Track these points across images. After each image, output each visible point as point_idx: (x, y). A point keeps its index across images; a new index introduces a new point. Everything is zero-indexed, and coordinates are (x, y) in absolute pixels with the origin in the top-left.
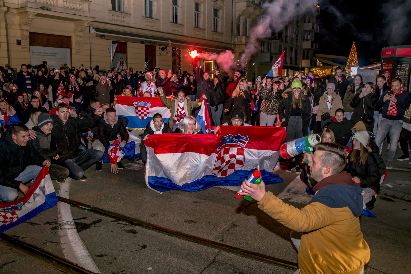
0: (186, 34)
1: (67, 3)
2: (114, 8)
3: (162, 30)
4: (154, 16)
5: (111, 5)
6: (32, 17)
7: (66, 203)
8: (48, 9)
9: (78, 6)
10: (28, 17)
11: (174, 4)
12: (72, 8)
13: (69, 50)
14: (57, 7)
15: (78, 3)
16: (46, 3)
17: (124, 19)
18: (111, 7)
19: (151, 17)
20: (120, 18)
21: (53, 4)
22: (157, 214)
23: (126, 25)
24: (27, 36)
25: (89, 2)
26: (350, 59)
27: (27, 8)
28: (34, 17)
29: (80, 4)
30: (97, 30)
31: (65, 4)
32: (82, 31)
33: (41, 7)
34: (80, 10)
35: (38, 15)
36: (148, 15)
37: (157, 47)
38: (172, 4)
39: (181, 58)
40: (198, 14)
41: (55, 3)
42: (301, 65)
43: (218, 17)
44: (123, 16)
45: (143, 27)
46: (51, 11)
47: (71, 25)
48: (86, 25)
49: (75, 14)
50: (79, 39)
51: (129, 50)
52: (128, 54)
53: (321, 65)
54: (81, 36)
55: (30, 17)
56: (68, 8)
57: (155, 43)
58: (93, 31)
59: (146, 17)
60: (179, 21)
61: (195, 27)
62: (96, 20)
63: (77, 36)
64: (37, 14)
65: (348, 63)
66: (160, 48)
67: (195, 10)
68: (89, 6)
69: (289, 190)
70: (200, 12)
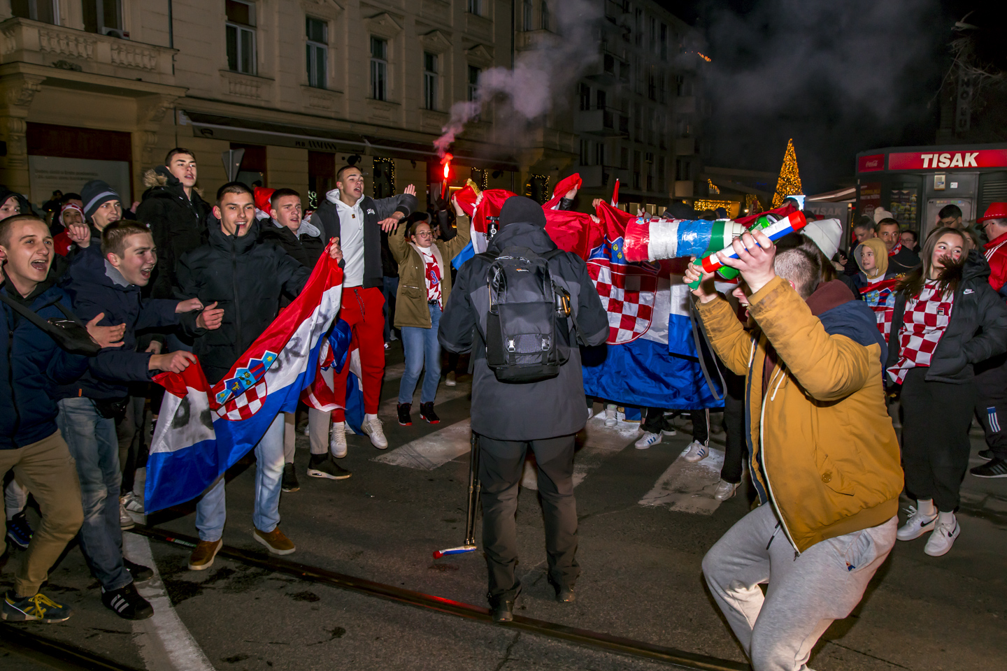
0: (404, 126)
1: (119, 53)
2: (233, 66)
3: (347, 117)
4: (329, 83)
5: (227, 58)
6: (34, 87)
7: (138, 535)
8: (74, 67)
9: (146, 60)
10: (25, 86)
11: (375, 56)
12: (133, 64)
13: (124, 165)
14: (97, 62)
15: (146, 53)
16: (67, 53)
17: (257, 90)
18: (227, 63)
19: (321, 85)
20: (249, 88)
21: (85, 55)
22: (362, 552)
23: (263, 104)
24: (21, 132)
25: (173, 52)
26: (783, 179)
27: (21, 64)
28: (39, 88)
29: (153, 55)
30: (194, 116)
31: (115, 56)
32: (156, 119)
33: (55, 62)
34: (152, 69)
35: (50, 82)
36: (315, 81)
37: (338, 157)
38: (371, 55)
39: (395, 181)
40: (431, 78)
41: (90, 53)
42: (674, 193)
43: (480, 86)
44: (255, 83)
45: (303, 110)
46: (81, 71)
47: (130, 107)
48: (166, 104)
49: (140, 80)
50: (151, 138)
51: (270, 163)
52: (269, 173)
53: (718, 191)
54: (154, 133)
55: (30, 86)
56: (121, 66)
57: (333, 146)
58: (184, 120)
59: (310, 85)
60: (388, 95)
61: (427, 108)
62: (190, 92)
63: (146, 131)
64: (45, 79)
65: (778, 187)
66: (343, 158)
67: (425, 69)
68: (173, 60)
69: (666, 485)
70: (436, 73)
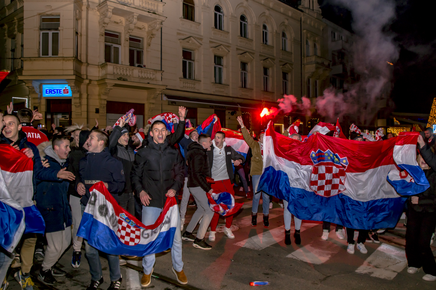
0: (255, 98)
1: (141, 73)
2: (185, 76)
3: (231, 95)
4: (223, 81)
5: (183, 73)
6: (110, 88)
8: (125, 79)
9: (151, 75)
10: (107, 87)
12: (146, 77)
13: (141, 116)
14: (133, 77)
15: (151, 73)
16: (123, 74)
17: (194, 85)
18: (182, 75)
19: (220, 83)
20: (189, 84)
21: (129, 75)
23: (196, 91)
24: (105, 105)
25: (162, 72)
26: (432, 116)
27: (106, 79)
28: (112, 88)
29: (154, 73)
30: (169, 97)
31: (140, 75)
32: (154, 98)
33: (118, 78)
34: (153, 79)
35: (116, 85)
36: (218, 81)
37: (227, 112)
38: (241, 69)
39: (251, 122)
40: (266, 78)
41: (131, 74)
42: (377, 125)
43: (287, 80)
44: (193, 83)
45: (212, 93)
46: (127, 81)
47: (145, 93)
48: (158, 92)
49: (149, 83)
50: (152, 106)
51: (199, 115)
52: (198, 119)
53: (399, 124)
54: (153, 103)
55: (109, 87)
56: (142, 78)
57: (225, 107)
58: (165, 98)
59: (215, 83)
60: (248, 86)
61: (264, 91)
62: (168, 87)
63: (150, 103)
64: (114, 84)
65: (429, 120)
66: (229, 113)
67: (264, 74)
68: (162, 75)
69: (369, 263)
70: (268, 76)
